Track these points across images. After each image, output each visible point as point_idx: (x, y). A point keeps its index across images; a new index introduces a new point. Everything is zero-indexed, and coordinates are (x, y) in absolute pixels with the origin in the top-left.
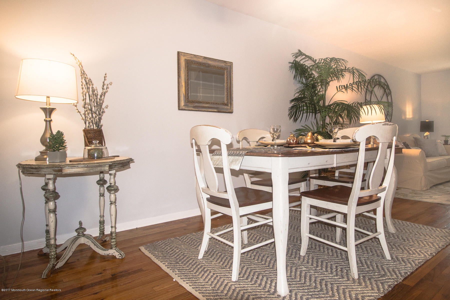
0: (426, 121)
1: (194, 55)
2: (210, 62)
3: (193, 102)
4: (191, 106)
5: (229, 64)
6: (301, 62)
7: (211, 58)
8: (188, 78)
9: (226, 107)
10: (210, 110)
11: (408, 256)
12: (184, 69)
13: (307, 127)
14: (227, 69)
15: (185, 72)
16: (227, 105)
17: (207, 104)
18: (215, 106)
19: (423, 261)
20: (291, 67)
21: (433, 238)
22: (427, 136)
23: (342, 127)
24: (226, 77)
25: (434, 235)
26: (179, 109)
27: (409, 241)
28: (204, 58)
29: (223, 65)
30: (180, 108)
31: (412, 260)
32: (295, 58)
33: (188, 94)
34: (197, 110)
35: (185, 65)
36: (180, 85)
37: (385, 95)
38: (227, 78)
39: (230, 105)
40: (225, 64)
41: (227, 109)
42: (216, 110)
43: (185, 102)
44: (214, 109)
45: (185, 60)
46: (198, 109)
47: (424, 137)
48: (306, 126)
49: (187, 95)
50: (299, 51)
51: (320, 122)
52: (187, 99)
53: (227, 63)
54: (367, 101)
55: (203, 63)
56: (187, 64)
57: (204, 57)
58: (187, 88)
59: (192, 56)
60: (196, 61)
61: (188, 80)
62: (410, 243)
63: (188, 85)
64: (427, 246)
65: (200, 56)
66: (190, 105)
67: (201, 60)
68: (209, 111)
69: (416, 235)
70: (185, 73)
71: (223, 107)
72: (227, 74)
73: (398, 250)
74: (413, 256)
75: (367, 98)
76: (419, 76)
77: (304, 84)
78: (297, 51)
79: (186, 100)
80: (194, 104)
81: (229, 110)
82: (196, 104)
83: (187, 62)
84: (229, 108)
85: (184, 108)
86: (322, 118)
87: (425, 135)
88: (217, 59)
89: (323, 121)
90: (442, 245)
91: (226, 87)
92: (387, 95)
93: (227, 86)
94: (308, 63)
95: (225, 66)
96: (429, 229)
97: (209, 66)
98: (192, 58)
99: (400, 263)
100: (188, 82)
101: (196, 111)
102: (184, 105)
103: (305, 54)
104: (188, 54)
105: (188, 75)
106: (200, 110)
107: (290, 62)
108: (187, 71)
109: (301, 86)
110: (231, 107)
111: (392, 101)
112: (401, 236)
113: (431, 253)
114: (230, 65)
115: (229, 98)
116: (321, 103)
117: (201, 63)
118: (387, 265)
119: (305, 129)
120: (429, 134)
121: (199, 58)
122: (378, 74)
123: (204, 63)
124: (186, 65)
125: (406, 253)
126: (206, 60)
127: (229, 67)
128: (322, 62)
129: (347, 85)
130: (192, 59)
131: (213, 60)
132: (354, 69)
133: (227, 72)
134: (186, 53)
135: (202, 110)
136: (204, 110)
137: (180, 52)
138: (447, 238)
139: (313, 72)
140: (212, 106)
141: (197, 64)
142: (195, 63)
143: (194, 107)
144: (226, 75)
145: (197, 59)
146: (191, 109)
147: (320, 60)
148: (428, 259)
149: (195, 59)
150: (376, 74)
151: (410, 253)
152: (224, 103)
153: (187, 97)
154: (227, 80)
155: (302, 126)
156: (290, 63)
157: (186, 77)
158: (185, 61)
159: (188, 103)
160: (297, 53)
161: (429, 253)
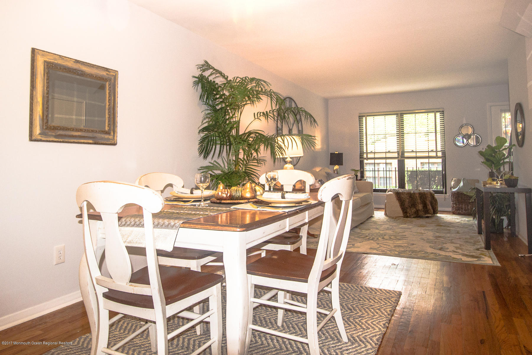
0: (336, 153)
1: (60, 56)
2: (84, 68)
3: (55, 128)
4: (52, 135)
5: (112, 74)
6: (211, 78)
7: (86, 63)
8: (48, 91)
9: (107, 136)
10: (82, 141)
11: (363, 332)
12: (43, 75)
13: (217, 164)
14: (110, 80)
15: (44, 81)
16: (108, 133)
17: (79, 131)
18: (90, 135)
19: (380, 337)
20: (196, 83)
21: (378, 303)
22: (337, 169)
23: (258, 163)
24: (107, 91)
25: (376, 298)
26: (31, 140)
27: (356, 310)
28: (74, 62)
29: (104, 73)
30: (33, 138)
31: (369, 338)
32: (201, 72)
33: (47, 116)
34: (62, 140)
35: (44, 71)
36: (35, 101)
37: (296, 122)
38: (109, 93)
39: (112, 134)
40: (107, 73)
41: (109, 139)
42: (91, 141)
43: (42, 128)
44: (88, 140)
45: (45, 61)
46: (64, 140)
47: (334, 171)
48: (215, 163)
49: (45, 118)
50: (206, 62)
51: (232, 157)
52: (46, 123)
53: (109, 71)
54: (278, 128)
55: (73, 69)
56: (48, 68)
57: (76, 60)
58: (45, 106)
59: (57, 57)
60: (63, 66)
61: (48, 93)
62: (358, 313)
63: (48, 101)
64: (377, 314)
65: (69, 58)
66: (50, 133)
67: (70, 64)
68: (81, 143)
69: (360, 300)
70: (44, 83)
71: (103, 136)
72: (110, 88)
73: (350, 326)
74: (368, 332)
75: (278, 126)
76: (326, 101)
77: (210, 106)
78: (203, 63)
79: (43, 126)
80: (57, 131)
81: (111, 141)
82: (61, 132)
83: (47, 66)
84: (111, 137)
85: (39, 137)
86: (235, 152)
87: (335, 168)
88: (95, 65)
89: (236, 156)
90: (390, 310)
91: (107, 107)
92: (298, 121)
93: (109, 105)
94: (219, 81)
95: (107, 76)
96: (369, 291)
97: (83, 74)
98: (55, 59)
99: (360, 345)
100: (48, 97)
101: (60, 142)
102: (40, 134)
103: (214, 68)
104: (49, 53)
105: (49, 85)
106: (66, 140)
107: (194, 75)
108: (47, 79)
109: (207, 108)
110: (114, 136)
111: (302, 129)
112: (345, 304)
113: (384, 325)
114: (114, 74)
115: (112, 123)
116: (234, 132)
117: (70, 68)
118: (347, 350)
119: (212, 165)
120: (338, 167)
121: (66, 61)
122: (290, 97)
123: (75, 70)
124: (46, 70)
125: (360, 329)
126: (78, 64)
127: (113, 78)
128: (237, 81)
129: (267, 112)
130: (56, 62)
131: (89, 66)
132: (272, 92)
133: (109, 85)
134: (47, 52)
135: (70, 141)
136: (72, 141)
137: (37, 49)
138: (391, 300)
139: (225, 92)
140: (86, 135)
141: (64, 70)
142: (60, 68)
143: (57, 136)
144: (109, 90)
145: (63, 63)
146: (51, 139)
147: (236, 78)
148: (384, 332)
149: (60, 62)
150: (288, 97)
151: (364, 329)
152: (103, 130)
153: (45, 121)
154: (110, 96)
155: (210, 163)
156: (194, 77)
157: (45, 89)
158: (44, 64)
159: (47, 131)
160: (202, 65)
161: (381, 324)
